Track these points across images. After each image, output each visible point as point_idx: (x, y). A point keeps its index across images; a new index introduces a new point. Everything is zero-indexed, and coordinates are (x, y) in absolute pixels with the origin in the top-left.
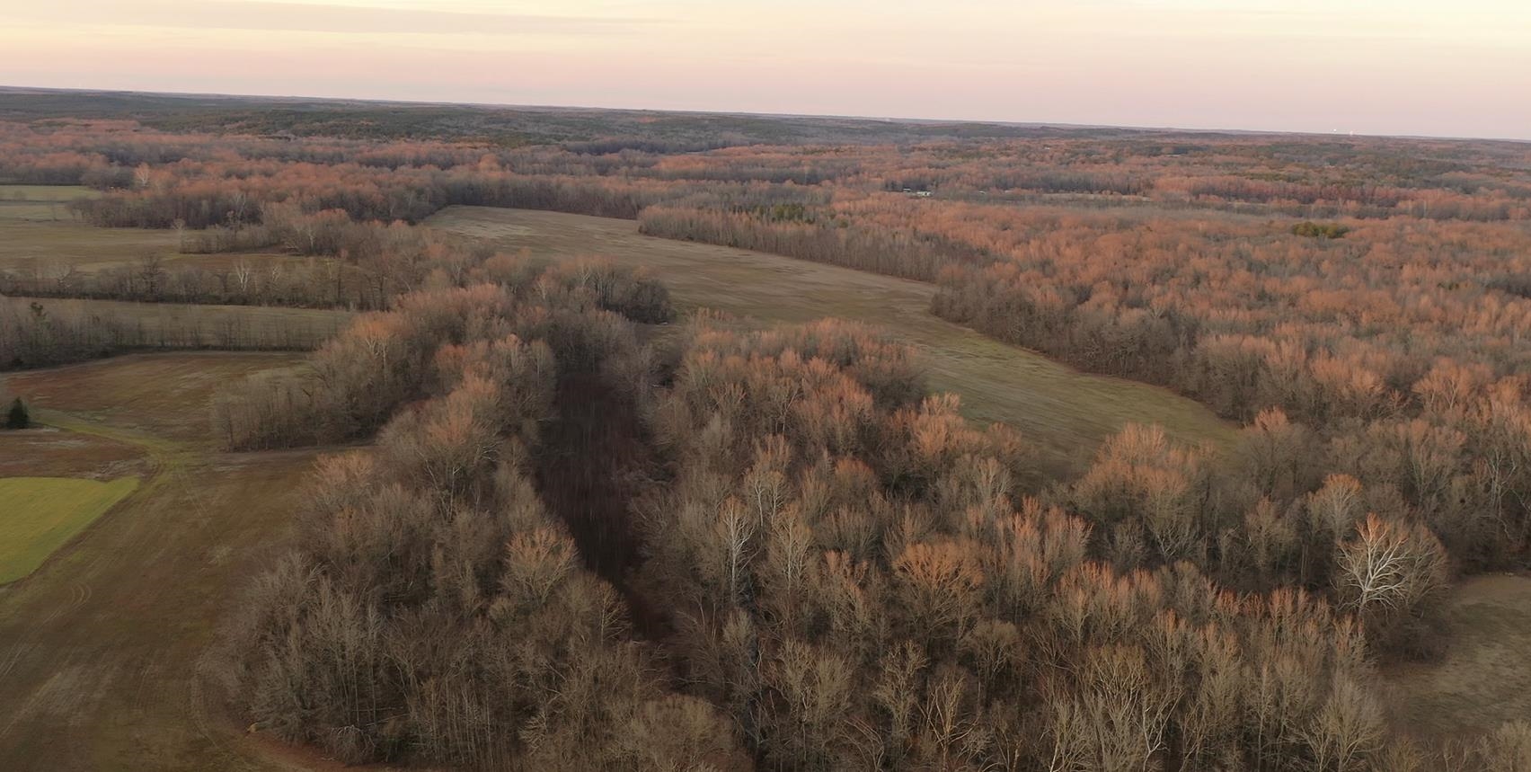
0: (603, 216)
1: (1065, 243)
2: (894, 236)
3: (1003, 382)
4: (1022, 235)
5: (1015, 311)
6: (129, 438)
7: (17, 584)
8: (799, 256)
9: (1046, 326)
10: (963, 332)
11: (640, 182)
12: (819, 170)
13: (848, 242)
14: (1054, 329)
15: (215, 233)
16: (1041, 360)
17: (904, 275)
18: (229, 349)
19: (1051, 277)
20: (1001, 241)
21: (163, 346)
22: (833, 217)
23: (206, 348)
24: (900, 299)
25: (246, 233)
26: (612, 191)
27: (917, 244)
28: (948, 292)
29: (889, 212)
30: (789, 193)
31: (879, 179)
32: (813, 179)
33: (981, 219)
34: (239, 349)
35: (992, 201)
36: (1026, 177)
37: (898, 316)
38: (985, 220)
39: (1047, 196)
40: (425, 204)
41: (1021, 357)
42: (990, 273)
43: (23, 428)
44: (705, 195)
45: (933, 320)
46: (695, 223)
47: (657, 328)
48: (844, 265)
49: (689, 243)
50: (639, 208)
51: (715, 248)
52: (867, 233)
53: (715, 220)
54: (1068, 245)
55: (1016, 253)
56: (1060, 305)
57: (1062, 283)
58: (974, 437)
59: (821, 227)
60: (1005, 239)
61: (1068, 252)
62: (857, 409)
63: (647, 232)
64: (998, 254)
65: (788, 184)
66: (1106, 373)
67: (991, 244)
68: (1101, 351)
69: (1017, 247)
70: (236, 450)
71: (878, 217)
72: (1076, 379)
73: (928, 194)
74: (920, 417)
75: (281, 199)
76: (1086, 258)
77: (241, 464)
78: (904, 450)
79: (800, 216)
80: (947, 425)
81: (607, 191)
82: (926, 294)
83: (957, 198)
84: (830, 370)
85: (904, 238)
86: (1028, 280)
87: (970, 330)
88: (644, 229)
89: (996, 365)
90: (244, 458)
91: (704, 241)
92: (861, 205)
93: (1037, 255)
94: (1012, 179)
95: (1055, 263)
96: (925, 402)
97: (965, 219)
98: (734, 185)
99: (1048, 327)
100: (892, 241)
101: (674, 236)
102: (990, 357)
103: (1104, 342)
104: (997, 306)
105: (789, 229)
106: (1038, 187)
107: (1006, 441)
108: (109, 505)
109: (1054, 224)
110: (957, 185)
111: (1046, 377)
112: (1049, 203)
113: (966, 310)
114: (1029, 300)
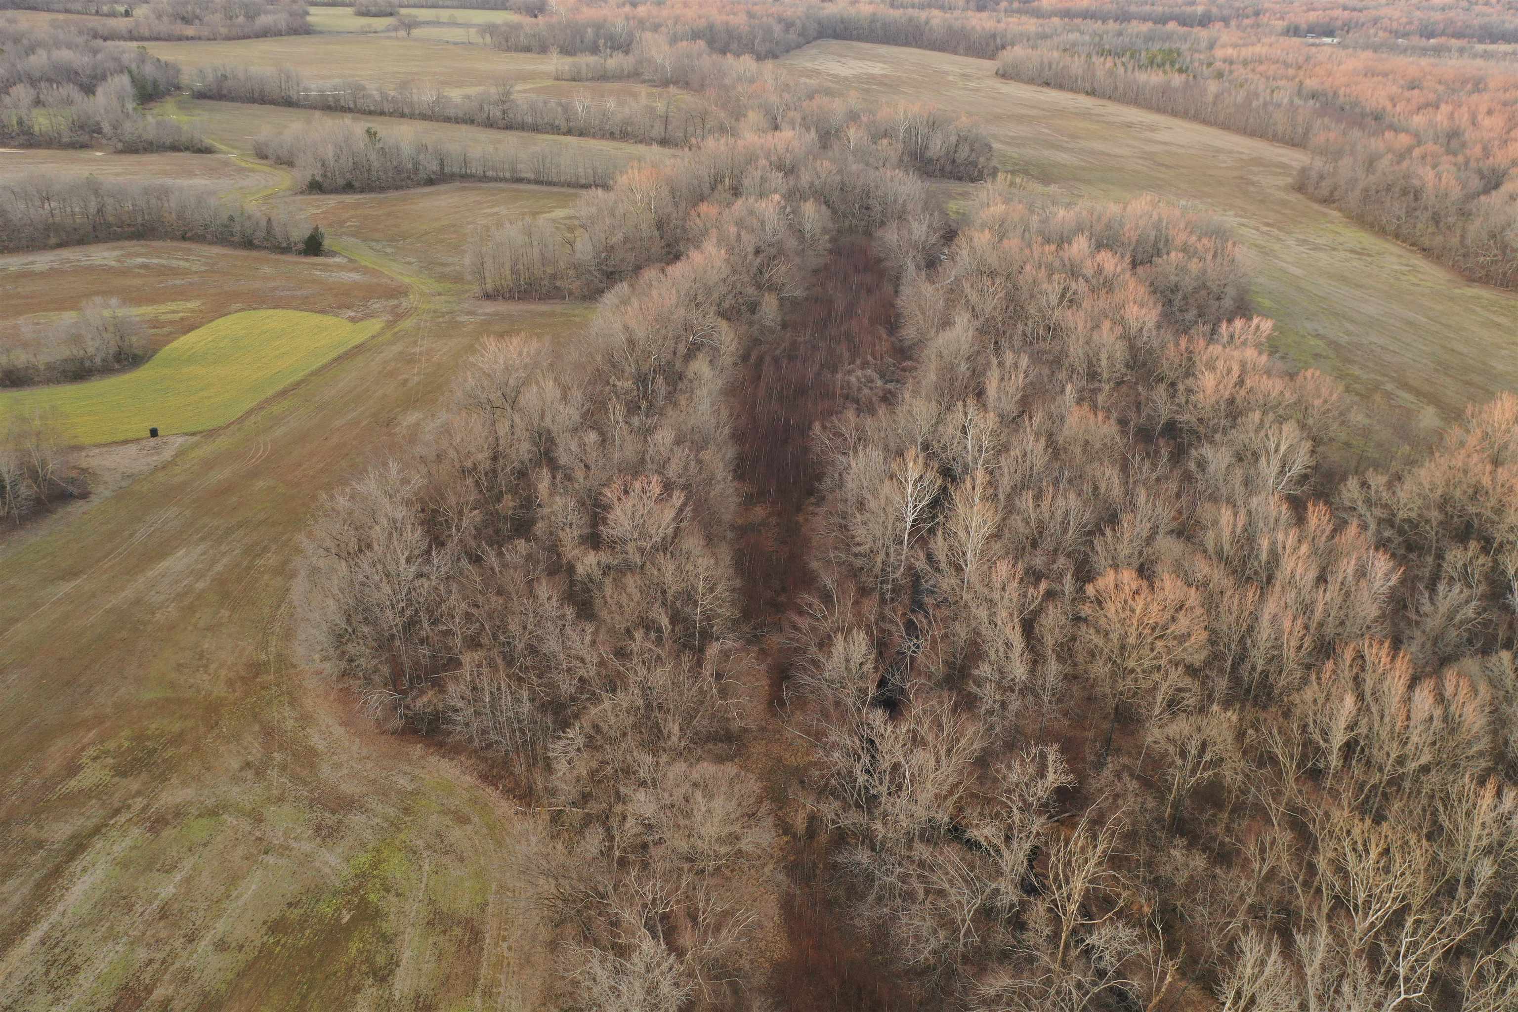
0: (966, 55)
1: (1485, 110)
2: (1273, 91)
3: (1359, 286)
4: (1432, 97)
5: (1397, 195)
6: (402, 274)
7: (211, 434)
8: (1159, 110)
9: (1433, 218)
10: (1325, 215)
11: (1010, 20)
12: (1214, 10)
13: (1217, 97)
14: (1442, 224)
15: (586, 60)
16: (1418, 261)
17: (1275, 138)
18: (542, 183)
19: (1455, 154)
20: (1404, 102)
21: (485, 176)
22: (1210, 65)
23: (520, 180)
24: (1261, 169)
25: (615, 62)
26: (978, 28)
27: (1297, 101)
28: (1318, 163)
29: (1277, 62)
30: (1169, 37)
31: (1281, 22)
32: (1205, 21)
33: (1385, 75)
34: (550, 183)
35: (1409, 52)
36: (1459, 24)
37: (1252, 189)
38: (1390, 77)
39: (1480, 47)
40: (792, 36)
41: (1391, 254)
42: (1377, 144)
43: (316, 255)
44: (1073, 36)
45: (1293, 197)
46: (1054, 66)
47: (969, 187)
48: (1205, 122)
49: (1045, 90)
50: (1003, 47)
51: (1070, 95)
52: (1241, 86)
53: (1077, 65)
54: (1490, 113)
55: (1418, 120)
56: (1456, 193)
57: (1467, 163)
58: (1273, 387)
59: (1191, 78)
60: (1408, 100)
61: (1487, 122)
62: (1135, 326)
63: (1004, 75)
64: (1396, 120)
65: (1172, 26)
66: (1501, 285)
67: (1389, 106)
68: (1500, 258)
69: (1422, 111)
70: (488, 297)
71: (1261, 68)
72: (1457, 291)
73: (1335, 40)
74: (1211, 348)
75: (656, 28)
76: (1508, 132)
77: (486, 314)
78: (1181, 387)
79: (1172, 64)
80: (1243, 364)
81: (973, 28)
82: (1294, 164)
83: (1366, 47)
84: (1119, 269)
85: (1283, 97)
86: (1423, 157)
87: (1336, 214)
88: (1001, 72)
89: (1355, 263)
90: (490, 307)
91: (1061, 87)
92: (1247, 52)
93: (1445, 123)
94: (1442, 26)
95: (1467, 135)
96: (1224, 325)
97: (1366, 75)
98: (1111, 25)
99: (1436, 219)
100: (1268, 98)
101: (1031, 81)
102: (1352, 251)
103: (1506, 247)
104: (1374, 187)
105: (1153, 78)
106: (1472, 36)
107: (1319, 397)
108: (342, 350)
109: (1478, 85)
110: (1372, 31)
111: (1418, 285)
112: (1482, 56)
113: (1335, 189)
114: (1416, 182)
